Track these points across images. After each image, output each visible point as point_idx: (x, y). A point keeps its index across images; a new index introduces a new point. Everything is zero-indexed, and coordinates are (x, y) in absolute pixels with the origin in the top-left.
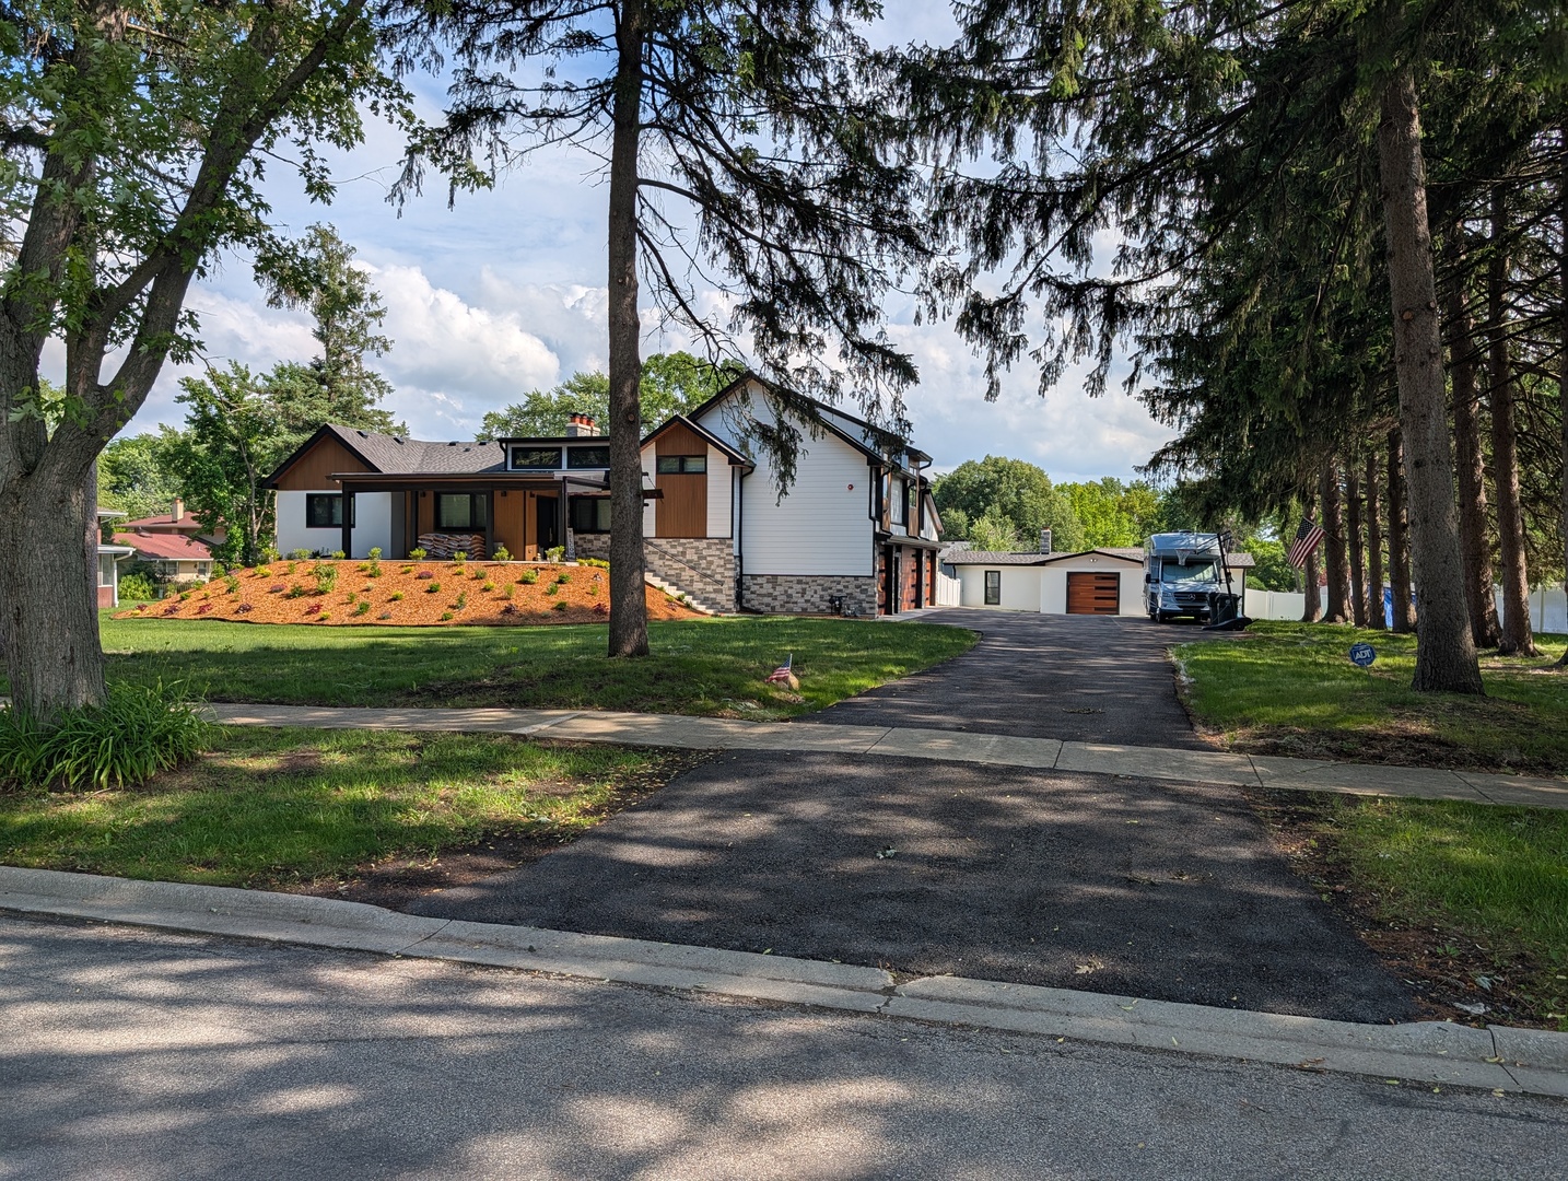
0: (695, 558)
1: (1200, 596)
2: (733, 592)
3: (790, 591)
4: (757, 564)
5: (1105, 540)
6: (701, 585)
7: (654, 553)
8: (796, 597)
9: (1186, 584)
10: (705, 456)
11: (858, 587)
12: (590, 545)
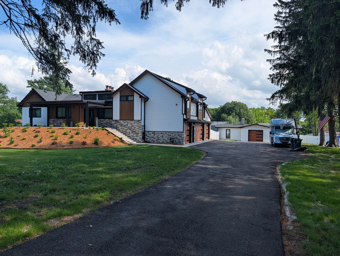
0: (131, 126)
1: (288, 139)
2: (141, 137)
3: (159, 136)
4: (150, 128)
5: (261, 121)
6: (132, 134)
7: (119, 125)
8: (161, 138)
9: (282, 135)
10: (133, 96)
11: (178, 135)
12: (102, 122)
